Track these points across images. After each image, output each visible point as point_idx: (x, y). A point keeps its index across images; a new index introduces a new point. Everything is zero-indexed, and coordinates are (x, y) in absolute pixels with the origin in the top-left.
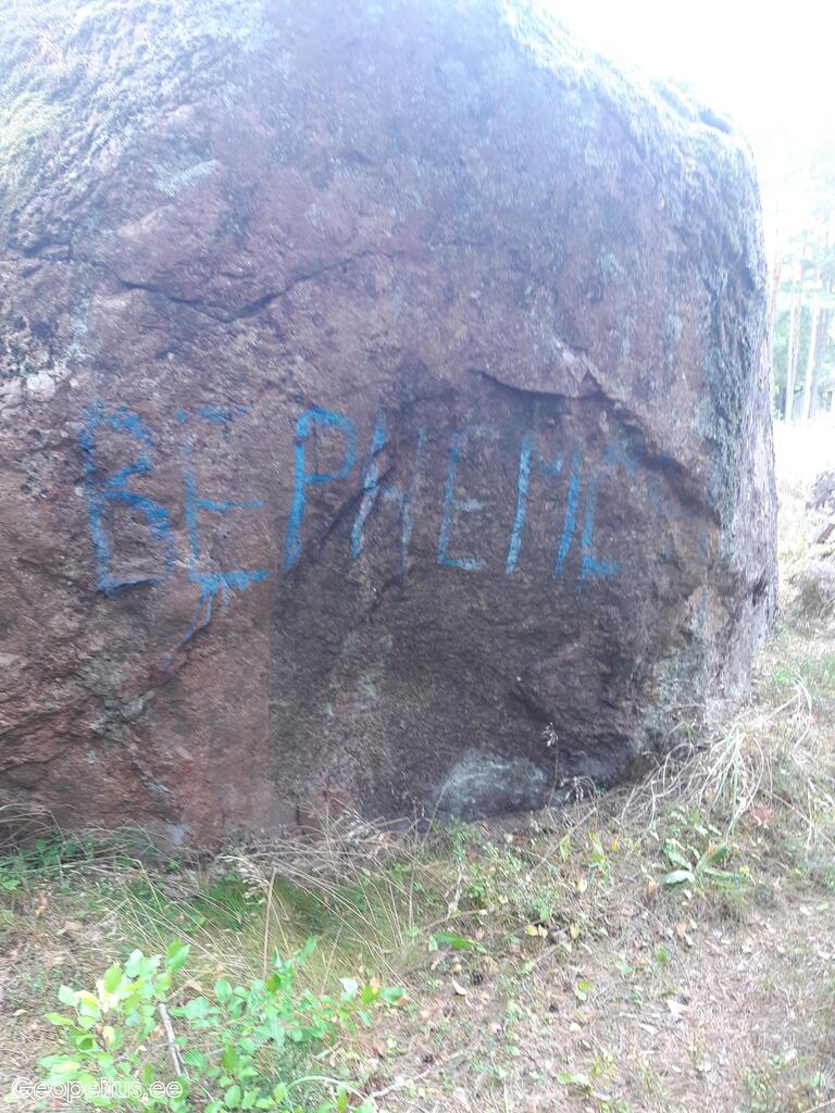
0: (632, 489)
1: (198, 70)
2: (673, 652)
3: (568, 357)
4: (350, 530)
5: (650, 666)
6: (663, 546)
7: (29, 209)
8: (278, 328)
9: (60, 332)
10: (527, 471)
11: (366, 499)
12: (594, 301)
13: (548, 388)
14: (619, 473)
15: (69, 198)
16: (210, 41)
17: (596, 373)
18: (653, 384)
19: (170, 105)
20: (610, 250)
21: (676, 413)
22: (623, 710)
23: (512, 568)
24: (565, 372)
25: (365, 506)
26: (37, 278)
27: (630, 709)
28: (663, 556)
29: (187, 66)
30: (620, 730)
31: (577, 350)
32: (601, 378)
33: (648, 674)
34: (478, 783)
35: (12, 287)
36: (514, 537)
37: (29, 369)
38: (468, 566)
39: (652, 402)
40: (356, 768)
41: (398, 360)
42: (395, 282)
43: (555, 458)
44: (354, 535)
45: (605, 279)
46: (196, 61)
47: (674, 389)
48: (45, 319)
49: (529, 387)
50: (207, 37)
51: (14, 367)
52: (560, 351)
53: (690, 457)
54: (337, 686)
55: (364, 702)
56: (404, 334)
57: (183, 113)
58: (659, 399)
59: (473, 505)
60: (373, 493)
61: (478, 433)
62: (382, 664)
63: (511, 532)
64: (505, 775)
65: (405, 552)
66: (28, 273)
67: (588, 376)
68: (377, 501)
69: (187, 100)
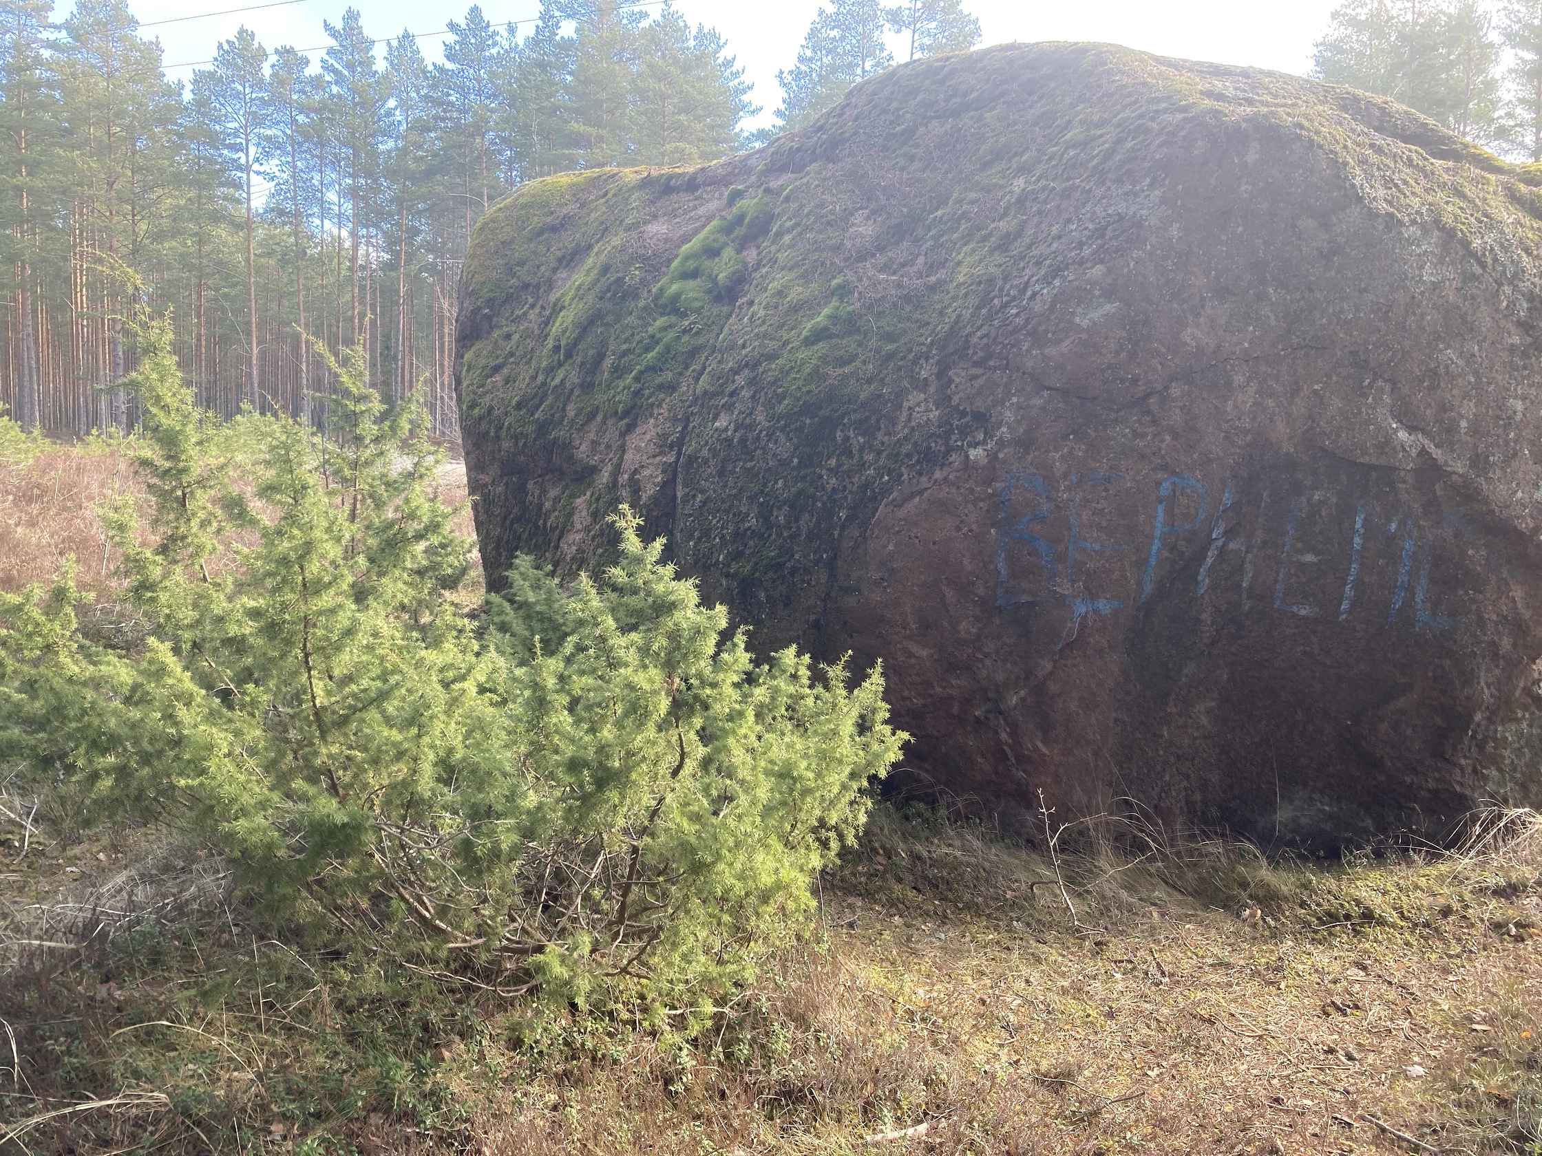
0: (1470, 552)
1: (1111, 239)
2: (1520, 715)
3: (1402, 435)
4: (1198, 573)
5: (1492, 727)
6: (1504, 608)
7: (979, 334)
8: (1154, 416)
9: (993, 419)
10: (1362, 531)
11: (1213, 547)
12: (1432, 388)
13: (1383, 461)
14: (1456, 536)
15: (1010, 328)
16: (1121, 218)
17: (1431, 448)
18: (1491, 459)
19: (1089, 265)
20: (1448, 347)
21: (1518, 484)
22: (1462, 769)
23: (1344, 616)
24: (1399, 448)
25: (1211, 554)
26: (981, 381)
27: (1470, 769)
28: (1505, 618)
29: (1103, 236)
30: (1458, 788)
31: (1412, 429)
32: (1437, 453)
33: (1491, 734)
34: (1304, 821)
35: (961, 387)
36: (1348, 588)
37: (970, 445)
38: (1303, 612)
39: (1491, 475)
40: (1186, 789)
41: (1249, 438)
42: (1250, 379)
43: (1389, 521)
44: (1200, 578)
45: (1442, 370)
46: (1109, 233)
47: (1515, 464)
48: (982, 410)
49: (1365, 460)
50: (1119, 214)
51: (959, 443)
52: (1396, 431)
53: (1531, 525)
54: (1174, 710)
55: (1198, 728)
56: (1254, 419)
57: (1097, 271)
58: (1499, 473)
59: (1309, 558)
60: (1220, 543)
61: (1316, 497)
62: (1216, 695)
63: (1345, 584)
64: (1330, 816)
65: (1244, 596)
66: (974, 378)
67: (1423, 452)
68: (1222, 550)
69: (1102, 262)
